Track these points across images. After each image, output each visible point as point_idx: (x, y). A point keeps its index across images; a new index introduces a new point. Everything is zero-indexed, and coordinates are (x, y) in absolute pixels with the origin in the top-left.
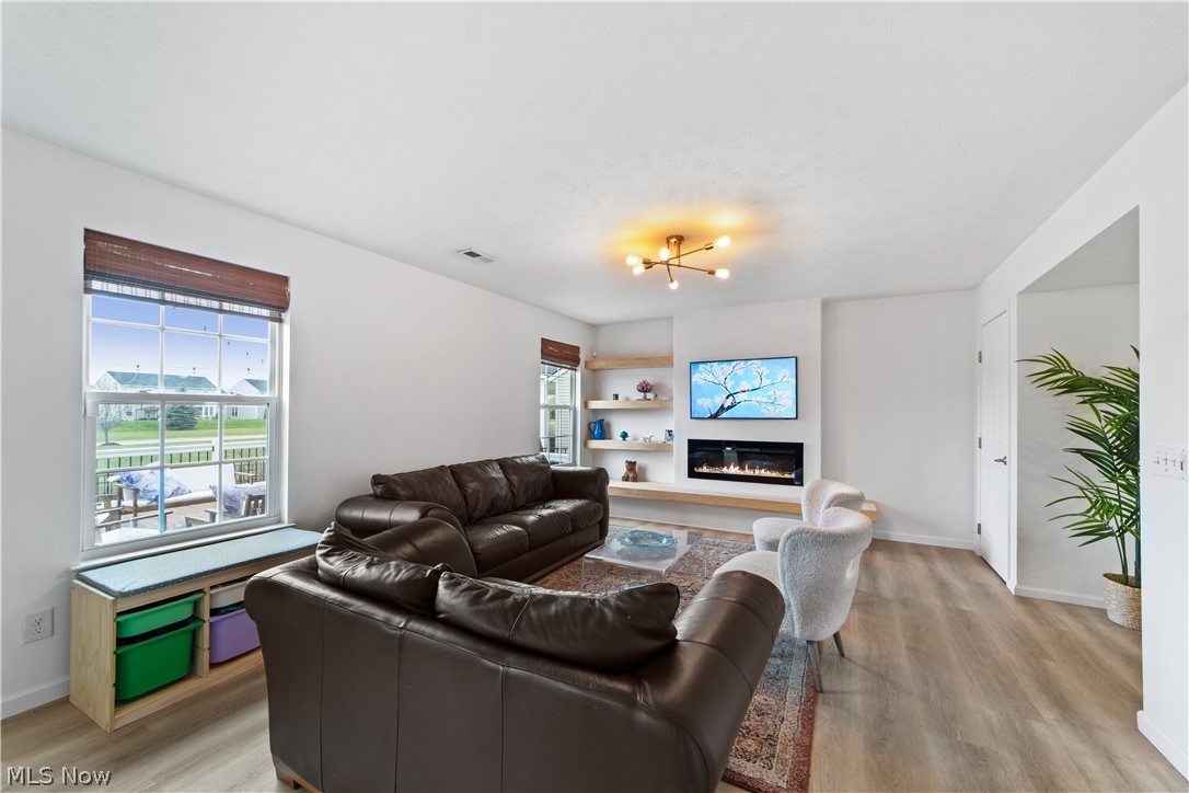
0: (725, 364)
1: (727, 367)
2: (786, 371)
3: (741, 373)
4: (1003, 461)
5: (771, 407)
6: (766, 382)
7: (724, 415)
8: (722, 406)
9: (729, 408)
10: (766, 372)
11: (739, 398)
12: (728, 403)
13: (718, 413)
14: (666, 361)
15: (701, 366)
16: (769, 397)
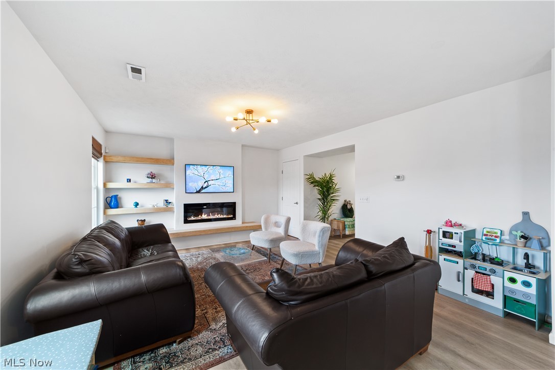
0: (204, 167)
1: (205, 168)
2: (229, 172)
3: (211, 171)
4: (297, 203)
5: (224, 187)
6: (222, 176)
7: (203, 191)
8: (202, 187)
9: (206, 187)
10: (222, 172)
11: (210, 183)
12: (205, 185)
13: (200, 190)
14: (170, 161)
15: (191, 166)
16: (223, 183)
